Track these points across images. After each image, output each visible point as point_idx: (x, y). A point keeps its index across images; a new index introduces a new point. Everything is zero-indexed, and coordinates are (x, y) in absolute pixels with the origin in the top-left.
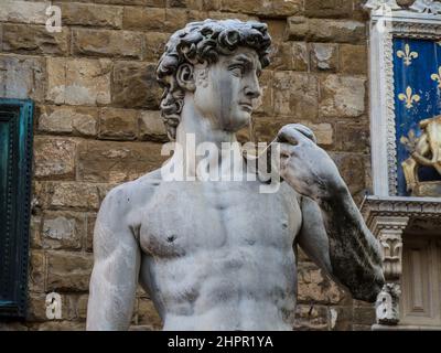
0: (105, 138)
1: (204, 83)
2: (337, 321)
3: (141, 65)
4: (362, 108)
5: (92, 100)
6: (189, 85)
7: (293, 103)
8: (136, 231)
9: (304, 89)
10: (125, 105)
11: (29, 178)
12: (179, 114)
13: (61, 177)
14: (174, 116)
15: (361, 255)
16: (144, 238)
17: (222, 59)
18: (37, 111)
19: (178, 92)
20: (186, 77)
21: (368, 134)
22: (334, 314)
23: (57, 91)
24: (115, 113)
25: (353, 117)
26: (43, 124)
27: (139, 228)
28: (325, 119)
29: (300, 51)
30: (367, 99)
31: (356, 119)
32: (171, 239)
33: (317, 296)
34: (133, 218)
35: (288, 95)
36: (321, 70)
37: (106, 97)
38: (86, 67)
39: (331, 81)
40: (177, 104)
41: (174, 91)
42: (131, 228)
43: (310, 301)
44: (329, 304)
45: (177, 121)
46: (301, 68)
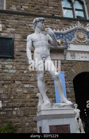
0: (21, 41)
3: (24, 35)
5: (19, 38)
8: (31, 39)
10: (22, 38)
11: (14, 45)
13: (17, 45)
18: (14, 39)
23: (16, 37)
24: (22, 39)
26: (15, 40)
34: (31, 38)
37: (21, 38)
38: (19, 35)
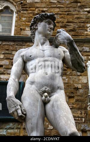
1: (40, 26)
2: (84, 121)
4: (87, 82)
6: (37, 27)
7: (73, 81)
9: (75, 79)
12: (35, 35)
14: (34, 35)
15: (78, 59)
16: (25, 58)
17: (44, 21)
19: (34, 30)
20: (36, 26)
21: (88, 86)
22: (84, 119)
25: (85, 83)
27: (23, 56)
28: (80, 84)
29: (74, 72)
30: (88, 80)
31: (86, 84)
32: (31, 56)
33: (80, 116)
35: (72, 80)
36: (78, 75)
39: (81, 77)
40: (34, 33)
41: (33, 30)
42: (21, 56)
43: (78, 117)
44: (82, 117)
45: (34, 37)
46: (75, 75)
